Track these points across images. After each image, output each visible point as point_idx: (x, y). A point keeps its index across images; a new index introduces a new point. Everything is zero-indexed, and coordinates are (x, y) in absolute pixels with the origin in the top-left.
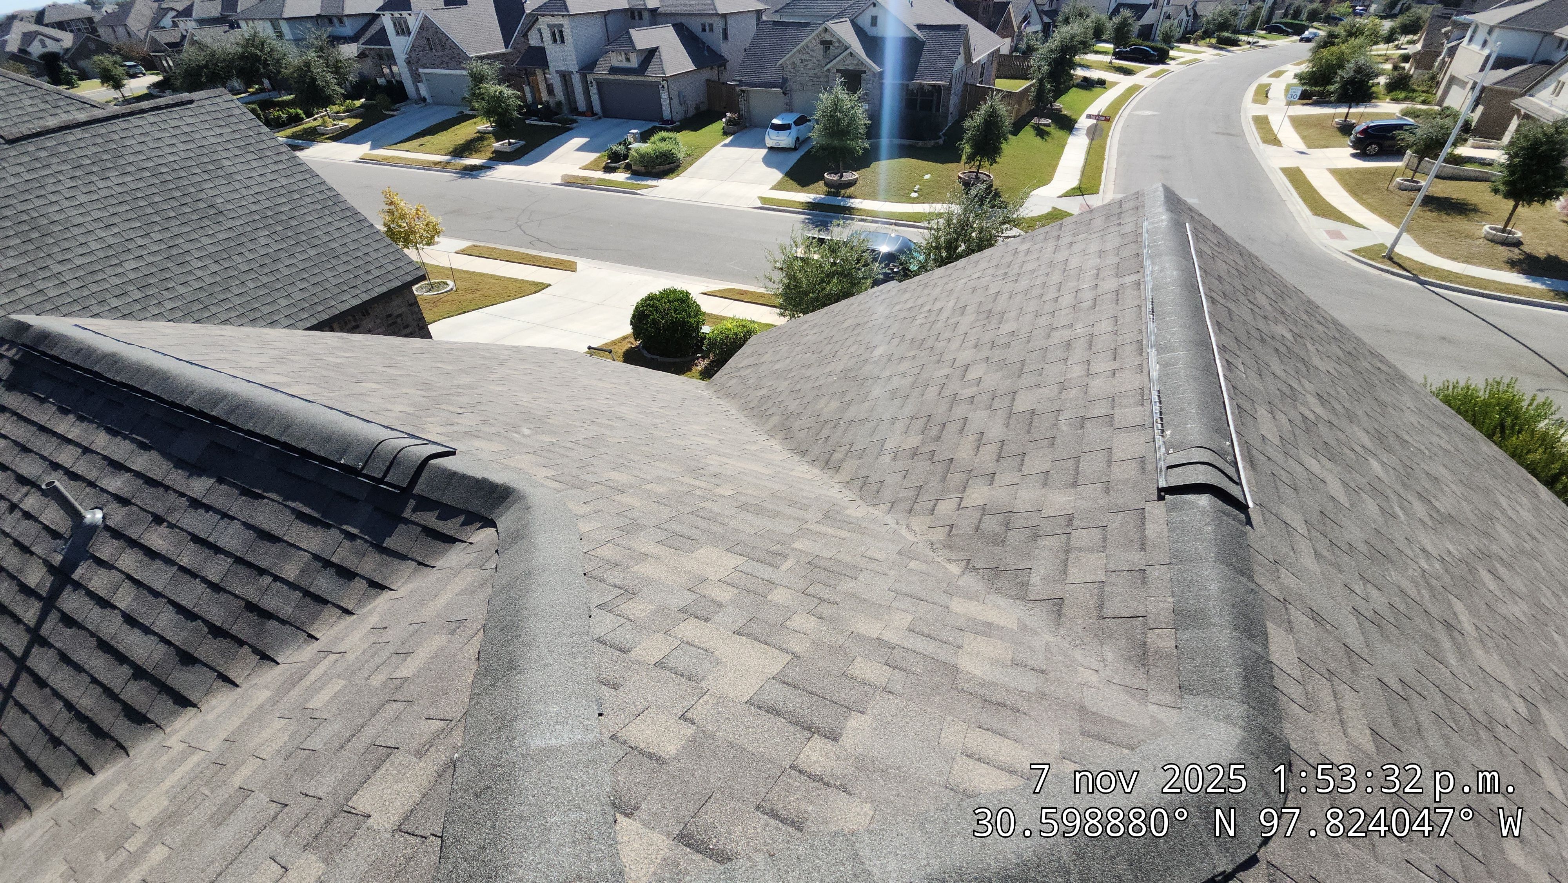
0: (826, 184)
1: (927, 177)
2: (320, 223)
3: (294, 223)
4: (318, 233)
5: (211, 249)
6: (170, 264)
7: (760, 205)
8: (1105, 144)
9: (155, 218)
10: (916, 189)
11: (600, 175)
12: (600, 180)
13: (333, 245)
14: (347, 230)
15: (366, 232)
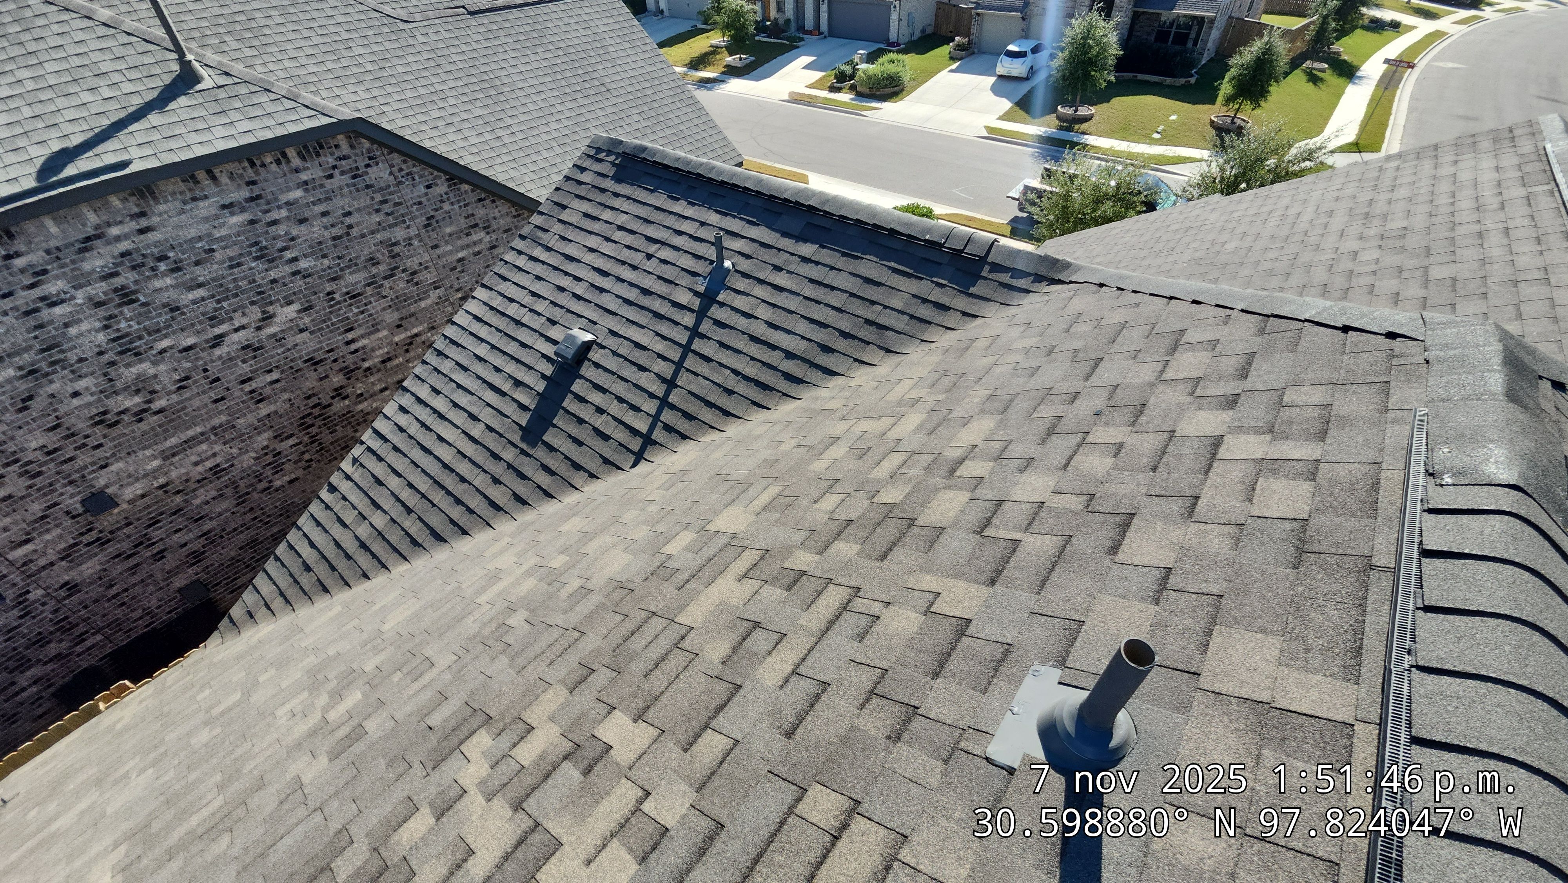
0: (1058, 118)
1: (1173, 117)
2: (673, 107)
3: (656, 105)
4: (672, 116)
5: (603, 120)
6: (578, 129)
7: (986, 134)
8: (1394, 97)
9: (568, 90)
10: (1160, 129)
11: (825, 94)
12: (825, 98)
13: (682, 127)
14: (692, 116)
15: (704, 119)
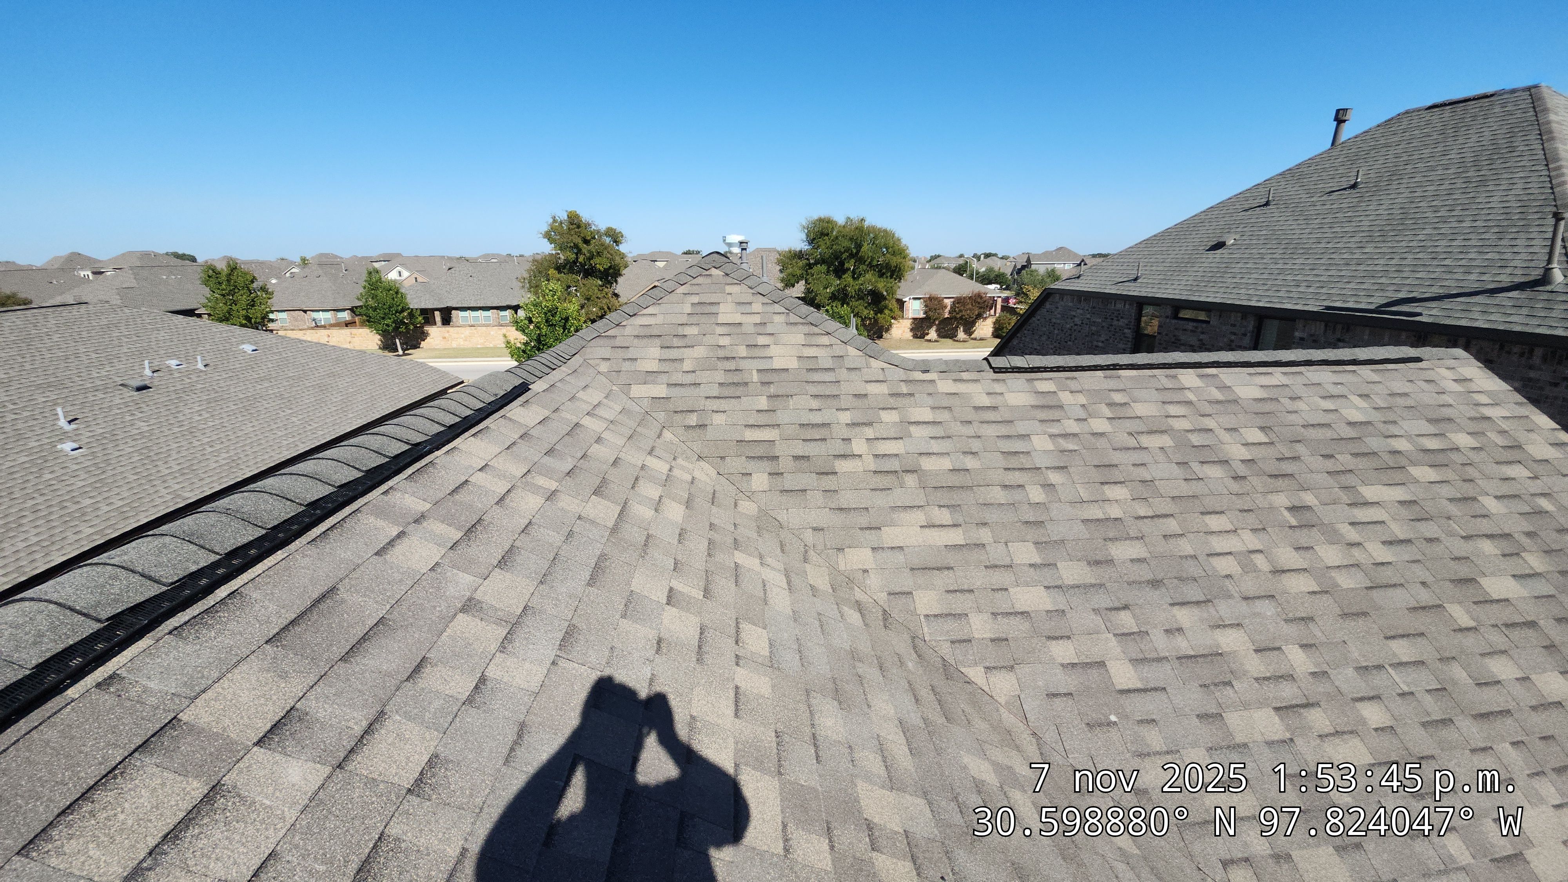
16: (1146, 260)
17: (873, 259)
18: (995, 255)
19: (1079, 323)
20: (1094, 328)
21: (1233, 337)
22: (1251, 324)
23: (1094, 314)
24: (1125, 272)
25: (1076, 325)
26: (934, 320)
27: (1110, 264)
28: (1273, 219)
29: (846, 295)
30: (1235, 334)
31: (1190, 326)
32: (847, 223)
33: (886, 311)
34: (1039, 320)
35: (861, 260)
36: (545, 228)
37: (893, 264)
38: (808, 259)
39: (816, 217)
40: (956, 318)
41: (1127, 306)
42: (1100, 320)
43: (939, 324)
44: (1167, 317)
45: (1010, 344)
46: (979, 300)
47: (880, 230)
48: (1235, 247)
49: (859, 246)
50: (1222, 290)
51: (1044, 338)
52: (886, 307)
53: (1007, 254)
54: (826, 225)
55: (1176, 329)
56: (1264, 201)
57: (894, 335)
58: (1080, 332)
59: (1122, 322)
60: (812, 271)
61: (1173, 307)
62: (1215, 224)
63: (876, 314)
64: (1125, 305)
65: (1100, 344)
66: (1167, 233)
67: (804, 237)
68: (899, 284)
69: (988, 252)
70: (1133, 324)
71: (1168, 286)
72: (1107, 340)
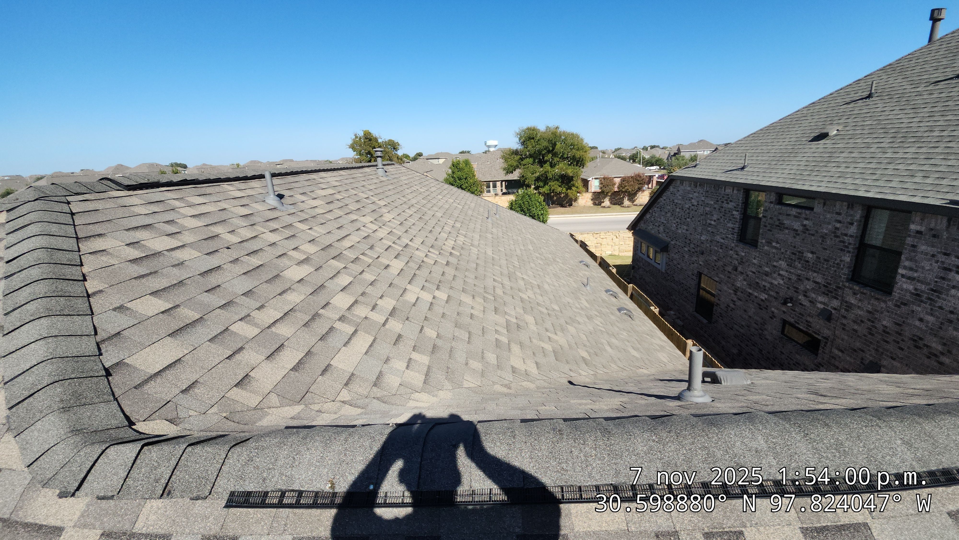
16: (753, 151)
17: (563, 154)
18: (658, 147)
19: (696, 204)
20: (708, 209)
21: (838, 225)
22: (858, 214)
23: (707, 197)
24: (734, 162)
25: (693, 205)
26: (607, 193)
27: (721, 155)
28: (877, 110)
29: (547, 177)
30: (840, 222)
31: (794, 211)
32: (547, 130)
33: (573, 188)
34: (665, 200)
35: (555, 155)
36: (350, 142)
37: (577, 156)
38: (521, 155)
39: (525, 127)
40: (622, 192)
41: (735, 192)
42: (713, 203)
43: (610, 196)
44: (771, 202)
45: (645, 218)
46: (639, 179)
47: (569, 134)
48: (838, 137)
49: (554, 145)
50: (826, 179)
51: (669, 215)
52: (574, 186)
53: (666, 146)
54: (531, 132)
55: (780, 214)
56: (866, 94)
57: (580, 204)
58: (696, 211)
59: (731, 205)
60: (523, 162)
61: (777, 193)
62: (817, 117)
63: (567, 190)
64: (733, 191)
65: (713, 222)
66: (772, 126)
67: (517, 140)
68: (583, 170)
69: (653, 145)
70: (740, 207)
71: (772, 175)
72: (718, 219)
